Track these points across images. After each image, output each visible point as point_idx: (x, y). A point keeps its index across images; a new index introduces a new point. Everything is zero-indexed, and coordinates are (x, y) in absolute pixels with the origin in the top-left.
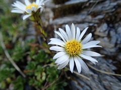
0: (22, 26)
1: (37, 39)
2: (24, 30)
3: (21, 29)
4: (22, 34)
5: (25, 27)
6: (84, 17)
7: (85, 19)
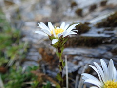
0: (22, 48)
1: (40, 66)
2: (24, 53)
3: (21, 52)
4: (21, 57)
5: (25, 50)
6: (102, 52)
7: (104, 54)
